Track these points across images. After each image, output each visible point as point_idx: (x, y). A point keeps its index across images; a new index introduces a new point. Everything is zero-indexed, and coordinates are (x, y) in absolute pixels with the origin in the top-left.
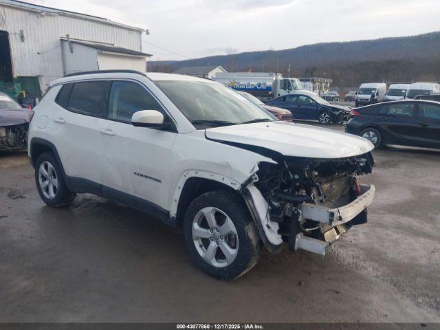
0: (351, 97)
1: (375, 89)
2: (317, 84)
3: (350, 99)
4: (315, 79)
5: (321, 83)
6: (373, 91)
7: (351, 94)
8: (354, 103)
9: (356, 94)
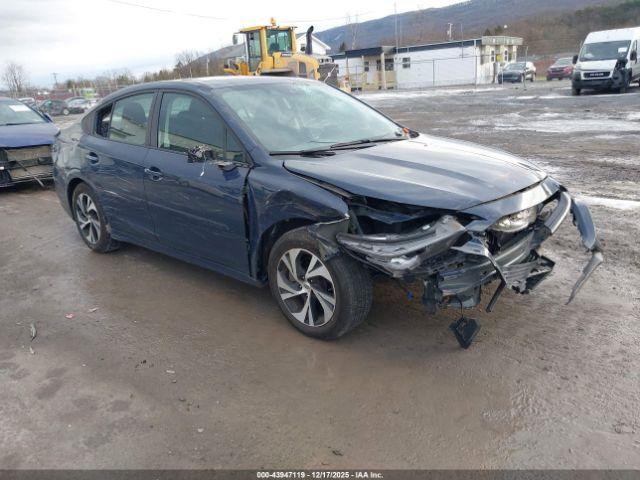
0: (561, 70)
1: (627, 43)
2: (489, 50)
3: (558, 75)
4: (485, 39)
5: (497, 46)
6: (622, 50)
7: (563, 62)
8: (568, 85)
9: (575, 61)
